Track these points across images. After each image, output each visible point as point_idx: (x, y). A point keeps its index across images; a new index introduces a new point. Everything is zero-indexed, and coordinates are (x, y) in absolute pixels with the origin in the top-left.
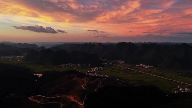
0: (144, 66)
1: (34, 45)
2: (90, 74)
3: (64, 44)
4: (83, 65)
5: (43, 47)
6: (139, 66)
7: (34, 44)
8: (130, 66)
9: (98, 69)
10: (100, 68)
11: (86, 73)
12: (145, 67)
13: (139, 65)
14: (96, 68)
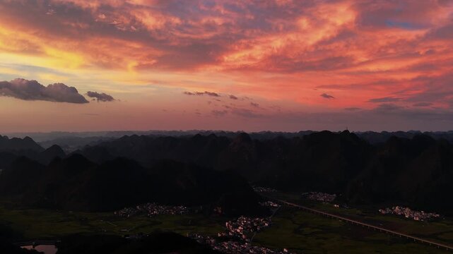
0: (407, 213)
1: (28, 140)
2: (226, 245)
3: (126, 137)
4: (197, 211)
5: (56, 148)
6: (390, 214)
7: (27, 138)
8: (359, 212)
9: (252, 224)
10: (258, 222)
11: (213, 241)
12: (411, 219)
13: (388, 210)
14: (244, 220)
